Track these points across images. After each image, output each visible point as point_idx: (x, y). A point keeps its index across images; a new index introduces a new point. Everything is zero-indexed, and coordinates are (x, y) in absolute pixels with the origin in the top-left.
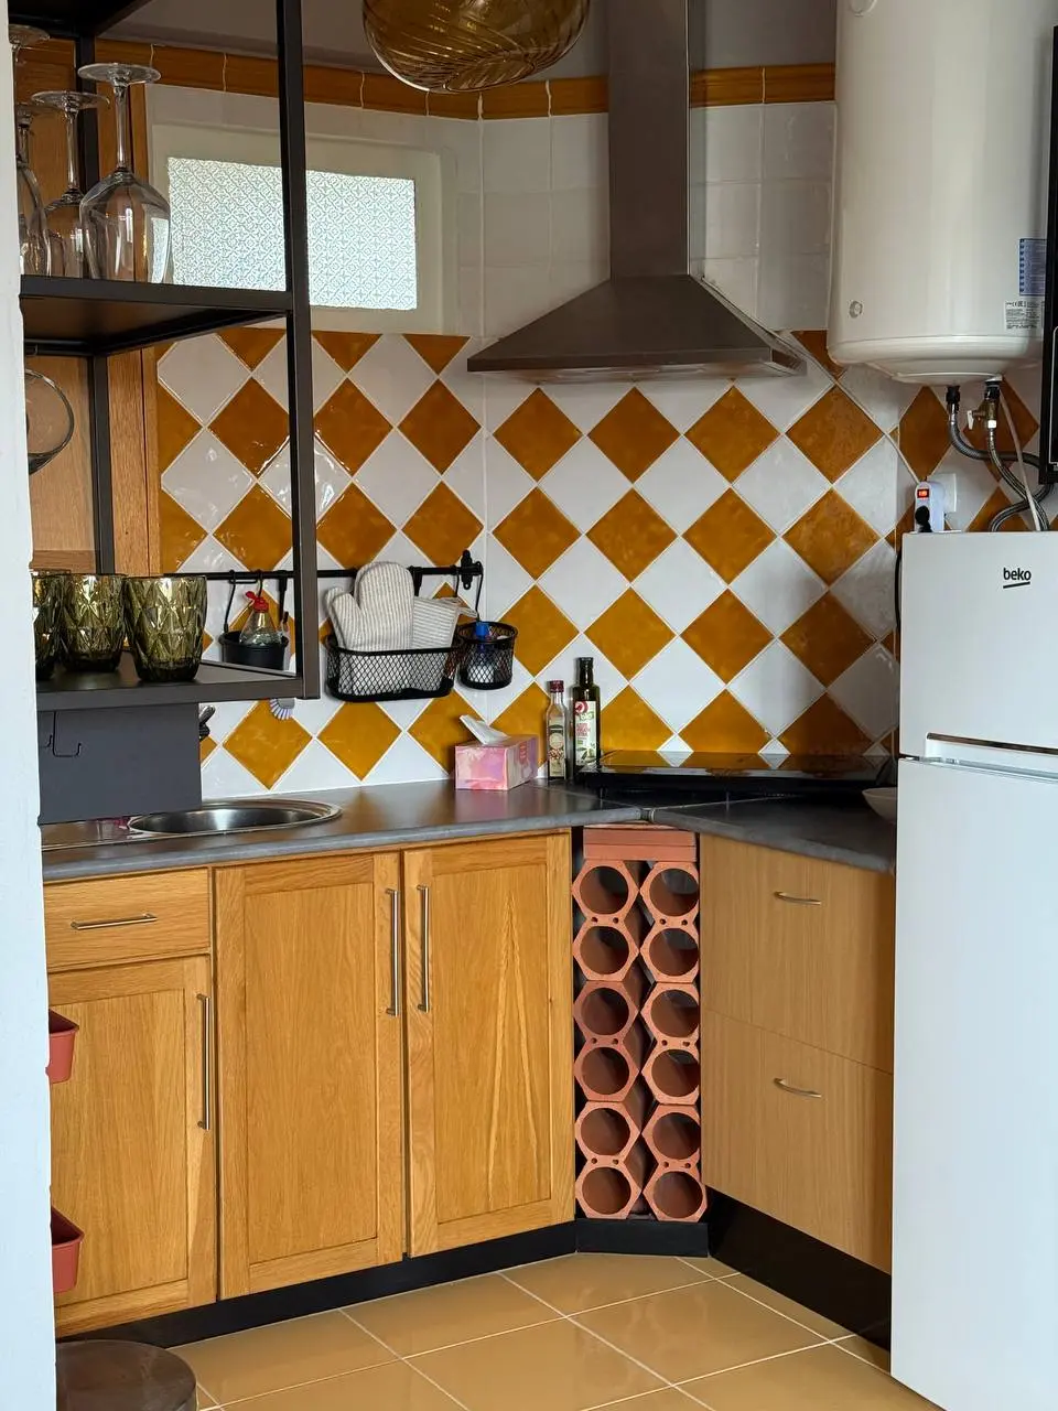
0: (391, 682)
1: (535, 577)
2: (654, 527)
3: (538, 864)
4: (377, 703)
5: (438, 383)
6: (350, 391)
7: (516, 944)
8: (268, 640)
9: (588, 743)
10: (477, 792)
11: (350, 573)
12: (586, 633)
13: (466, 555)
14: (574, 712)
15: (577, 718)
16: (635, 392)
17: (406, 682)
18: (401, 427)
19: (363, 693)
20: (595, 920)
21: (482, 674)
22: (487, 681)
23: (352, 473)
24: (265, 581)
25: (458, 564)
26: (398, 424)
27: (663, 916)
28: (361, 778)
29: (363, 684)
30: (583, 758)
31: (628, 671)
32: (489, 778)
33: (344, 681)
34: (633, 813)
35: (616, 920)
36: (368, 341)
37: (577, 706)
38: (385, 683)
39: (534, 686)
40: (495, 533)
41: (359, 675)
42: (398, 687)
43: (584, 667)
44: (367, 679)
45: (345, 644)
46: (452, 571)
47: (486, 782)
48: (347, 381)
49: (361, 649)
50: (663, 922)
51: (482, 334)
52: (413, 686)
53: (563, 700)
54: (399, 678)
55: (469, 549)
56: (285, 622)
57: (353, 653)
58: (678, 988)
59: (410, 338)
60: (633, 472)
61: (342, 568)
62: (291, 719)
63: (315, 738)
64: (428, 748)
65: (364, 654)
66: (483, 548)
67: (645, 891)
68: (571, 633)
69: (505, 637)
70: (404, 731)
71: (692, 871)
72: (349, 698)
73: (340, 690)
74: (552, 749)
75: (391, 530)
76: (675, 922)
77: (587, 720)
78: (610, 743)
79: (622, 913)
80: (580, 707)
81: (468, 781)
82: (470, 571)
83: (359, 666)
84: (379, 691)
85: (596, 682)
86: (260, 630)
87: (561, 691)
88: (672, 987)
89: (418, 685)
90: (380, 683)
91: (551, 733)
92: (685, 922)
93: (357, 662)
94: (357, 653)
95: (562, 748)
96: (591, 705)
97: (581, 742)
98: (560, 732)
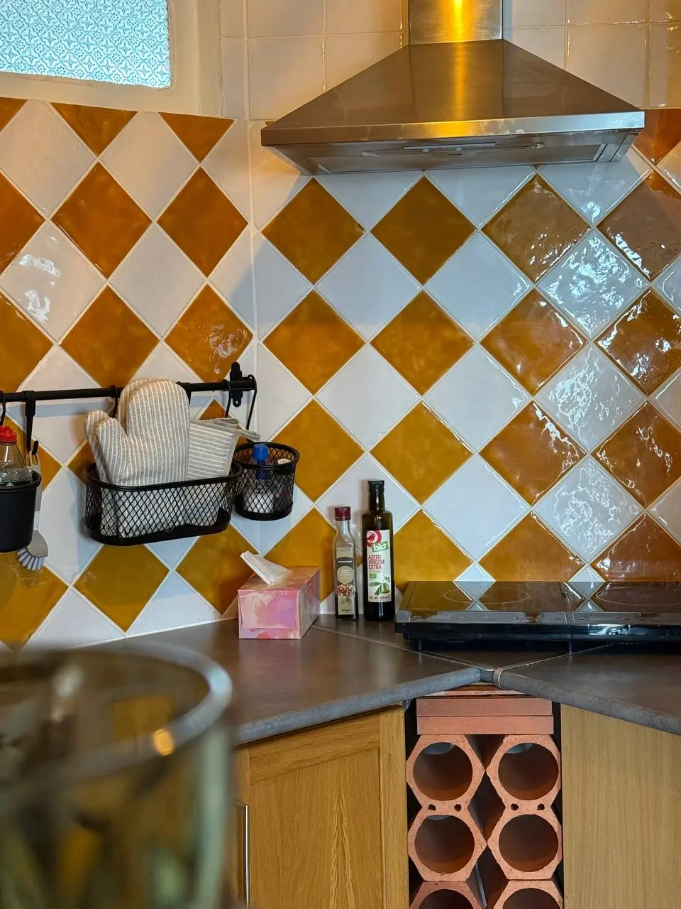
0: (163, 520)
1: (314, 392)
2: (448, 334)
3: (369, 750)
4: (146, 545)
5: (201, 173)
6: (100, 179)
7: (347, 852)
8: (16, 477)
9: (381, 576)
10: (264, 643)
11: (113, 392)
12: (373, 452)
13: (236, 367)
14: (365, 544)
15: (369, 549)
16: (424, 181)
17: (180, 518)
18: (160, 222)
19: (131, 535)
20: (432, 807)
21: (260, 502)
22: (267, 511)
23: (107, 275)
24: (8, 405)
25: (227, 378)
26: (157, 219)
27: (515, 801)
28: (125, 629)
29: (131, 524)
30: (377, 593)
31: (421, 494)
32: (279, 626)
33: (107, 520)
34: (471, 674)
35: (458, 808)
36: (119, 119)
37: (369, 535)
38: (157, 521)
39: (314, 512)
40: (267, 342)
41: (126, 514)
42: (171, 525)
43: (375, 490)
44: (135, 519)
45: (108, 477)
46: (221, 386)
47: (276, 629)
48: (98, 166)
49: (131, 484)
50: (515, 807)
51: (247, 118)
52: (188, 522)
53: (352, 528)
54: (172, 515)
55: (238, 361)
56: (34, 453)
57: (118, 488)
58: (533, 885)
59: (168, 118)
60: (423, 272)
61: (98, 387)
62: (44, 569)
63: (71, 587)
64: (199, 587)
65: (133, 489)
66: (254, 360)
67: (493, 770)
68: (354, 452)
69: (287, 461)
70: (172, 571)
71: (551, 746)
72: (114, 541)
73: (103, 532)
74: (340, 584)
75: (153, 341)
76: (529, 807)
77: (380, 551)
78: (404, 576)
79: (466, 799)
80: (372, 537)
81: (252, 630)
82: (240, 385)
83: (127, 504)
84: (150, 531)
85: (388, 507)
86: (6, 467)
87: (348, 518)
88: (527, 885)
89: (193, 521)
90: (151, 521)
91: (339, 566)
92: (541, 807)
93: (124, 499)
94: (125, 489)
95: (352, 583)
96: (385, 534)
97: (375, 577)
98: (348, 565)
